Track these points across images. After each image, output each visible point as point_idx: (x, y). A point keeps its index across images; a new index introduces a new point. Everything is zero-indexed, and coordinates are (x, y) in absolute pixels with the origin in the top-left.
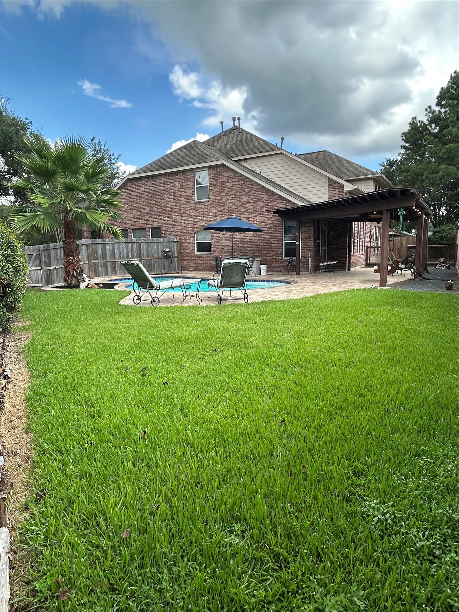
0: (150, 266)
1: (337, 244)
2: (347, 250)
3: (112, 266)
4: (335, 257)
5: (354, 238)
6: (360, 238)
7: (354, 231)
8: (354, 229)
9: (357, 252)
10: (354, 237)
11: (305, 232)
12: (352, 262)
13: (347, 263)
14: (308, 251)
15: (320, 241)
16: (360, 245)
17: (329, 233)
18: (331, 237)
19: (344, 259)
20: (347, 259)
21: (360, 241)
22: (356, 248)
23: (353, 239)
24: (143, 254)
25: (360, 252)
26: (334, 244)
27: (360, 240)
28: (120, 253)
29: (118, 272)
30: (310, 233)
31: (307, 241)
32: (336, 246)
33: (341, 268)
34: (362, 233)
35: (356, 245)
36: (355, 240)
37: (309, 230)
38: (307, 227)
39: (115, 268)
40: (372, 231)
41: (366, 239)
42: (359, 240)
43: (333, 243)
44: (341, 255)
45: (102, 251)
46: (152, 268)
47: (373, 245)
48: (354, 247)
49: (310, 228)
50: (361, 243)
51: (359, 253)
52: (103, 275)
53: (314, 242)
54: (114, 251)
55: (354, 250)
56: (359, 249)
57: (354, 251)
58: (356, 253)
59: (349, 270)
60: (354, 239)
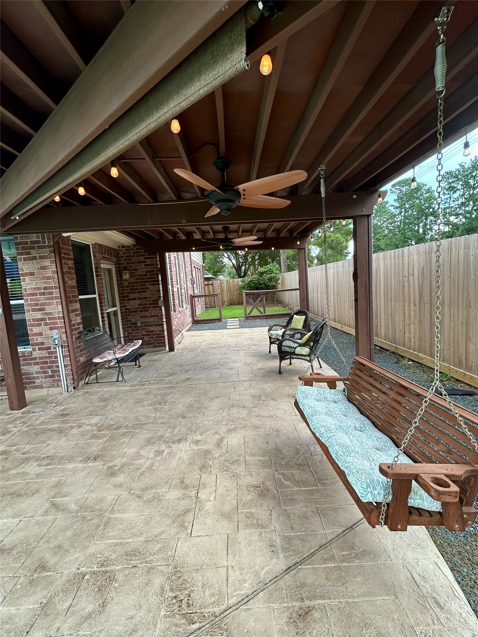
1: (139, 299)
2: (163, 308)
4: (139, 325)
5: (172, 284)
6: (181, 284)
7: (171, 271)
8: (170, 268)
9: (180, 306)
10: (172, 282)
11: (32, 274)
12: (174, 327)
13: (166, 333)
14: (51, 329)
15: (96, 296)
16: (182, 295)
17: (121, 277)
18: (126, 284)
19: (159, 328)
20: (165, 327)
21: (181, 289)
22: (177, 302)
23: (170, 287)
25: (184, 305)
26: (135, 299)
27: (181, 286)
30: (49, 278)
31: (42, 299)
32: (137, 302)
33: (154, 347)
34: (182, 275)
35: (176, 296)
36: (174, 288)
37: (43, 268)
38: (35, 258)
40: (194, 273)
41: (188, 284)
42: (179, 286)
43: (131, 296)
44: (152, 319)
47: (197, 292)
48: (174, 300)
49: (47, 263)
50: (183, 291)
51: (183, 307)
53: (68, 301)
55: (174, 305)
56: (182, 302)
57: (174, 307)
58: (178, 309)
59: (172, 349)
60: (172, 287)
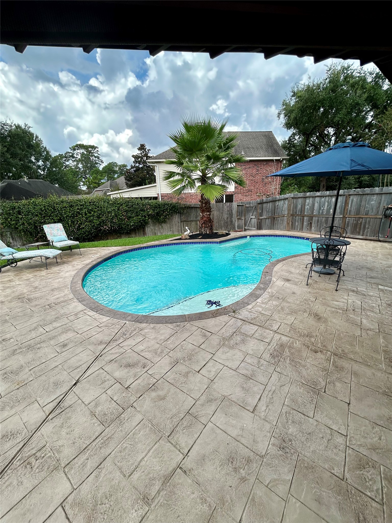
0: (358, 227)
3: (309, 221)
24: (350, 211)
28: (320, 209)
29: (313, 228)
39: (311, 223)
45: (302, 206)
46: (360, 230)
52: (298, 229)
54: (314, 205)
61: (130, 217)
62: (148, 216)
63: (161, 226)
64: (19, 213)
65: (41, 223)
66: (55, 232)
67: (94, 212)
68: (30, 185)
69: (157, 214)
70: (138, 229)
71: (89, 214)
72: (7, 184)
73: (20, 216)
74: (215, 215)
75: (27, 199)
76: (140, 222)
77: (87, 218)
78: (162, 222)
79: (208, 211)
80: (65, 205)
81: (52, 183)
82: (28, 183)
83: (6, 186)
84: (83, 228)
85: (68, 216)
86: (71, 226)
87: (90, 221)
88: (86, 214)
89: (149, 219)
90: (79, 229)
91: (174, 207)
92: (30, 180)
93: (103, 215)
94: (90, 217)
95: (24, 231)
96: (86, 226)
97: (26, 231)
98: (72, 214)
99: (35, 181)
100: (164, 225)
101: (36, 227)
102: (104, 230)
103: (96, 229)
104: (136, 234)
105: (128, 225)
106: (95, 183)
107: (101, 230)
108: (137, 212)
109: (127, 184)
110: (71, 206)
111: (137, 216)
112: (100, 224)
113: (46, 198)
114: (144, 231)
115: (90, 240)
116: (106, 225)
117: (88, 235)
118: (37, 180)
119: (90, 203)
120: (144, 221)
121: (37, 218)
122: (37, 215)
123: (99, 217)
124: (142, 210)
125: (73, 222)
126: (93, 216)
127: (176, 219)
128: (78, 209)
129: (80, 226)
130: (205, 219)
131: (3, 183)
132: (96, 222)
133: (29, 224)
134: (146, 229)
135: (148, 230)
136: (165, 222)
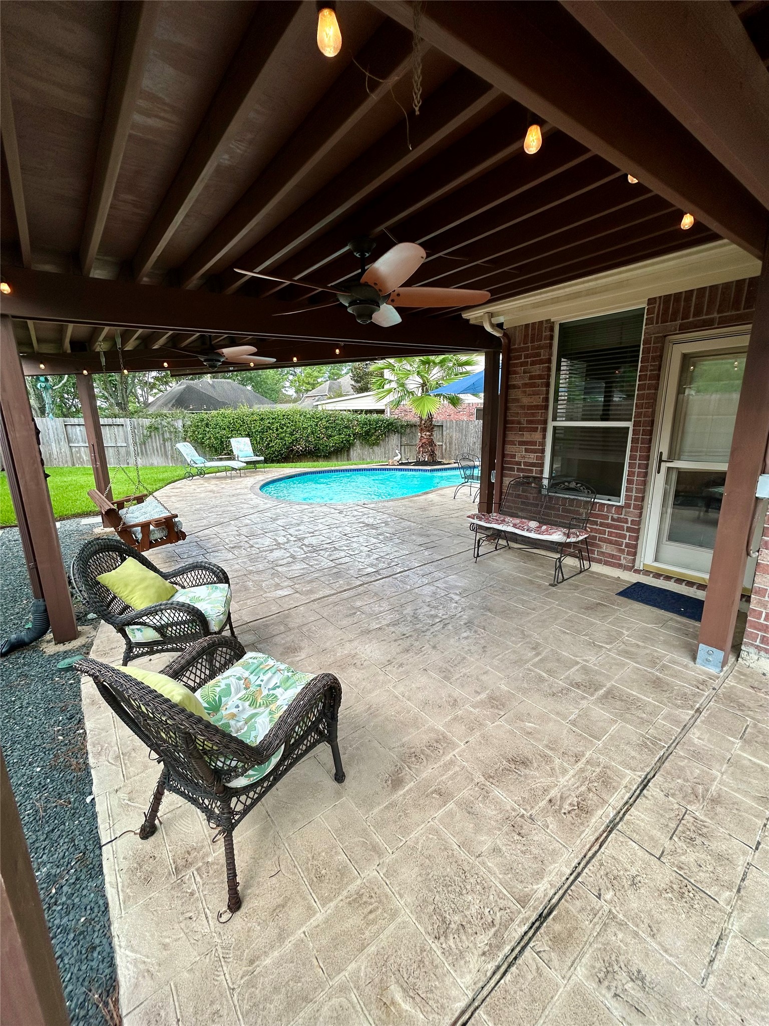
61: (331, 436)
62: (354, 435)
63: (371, 450)
64: (207, 425)
65: (228, 438)
66: (242, 447)
67: (288, 427)
68: (214, 387)
69: (367, 433)
70: (341, 451)
71: (281, 430)
72: (186, 388)
73: (208, 429)
74: (454, 438)
75: (216, 409)
76: (342, 442)
77: (278, 435)
78: (374, 444)
79: (429, 431)
80: (255, 417)
81: (243, 385)
82: (213, 386)
83: (184, 390)
84: (273, 446)
85: (257, 431)
86: (259, 443)
87: (281, 439)
88: (277, 430)
89: (354, 439)
90: (267, 447)
91: (391, 424)
92: (215, 380)
93: (297, 432)
94: (282, 433)
95: (210, 447)
96: (276, 445)
97: (211, 447)
98: (263, 429)
99: (221, 382)
100: (375, 448)
101: (222, 442)
102: (297, 451)
103: (288, 448)
104: (337, 458)
105: (327, 446)
106: (308, 383)
107: (293, 450)
108: (339, 430)
109: (353, 387)
110: (262, 419)
111: (340, 434)
112: (292, 443)
113: (235, 409)
114: (348, 455)
115: (278, 462)
116: (299, 444)
117: (278, 456)
118: (223, 380)
119: (284, 416)
120: (349, 441)
121: (224, 432)
122: (225, 429)
123: (291, 434)
124: (346, 427)
125: (262, 439)
126: (286, 432)
127: (394, 440)
128: (269, 423)
129: (269, 444)
130: (423, 441)
131: (180, 385)
132: (288, 440)
133: (216, 438)
134: (352, 453)
135: (354, 453)
136: (378, 444)
